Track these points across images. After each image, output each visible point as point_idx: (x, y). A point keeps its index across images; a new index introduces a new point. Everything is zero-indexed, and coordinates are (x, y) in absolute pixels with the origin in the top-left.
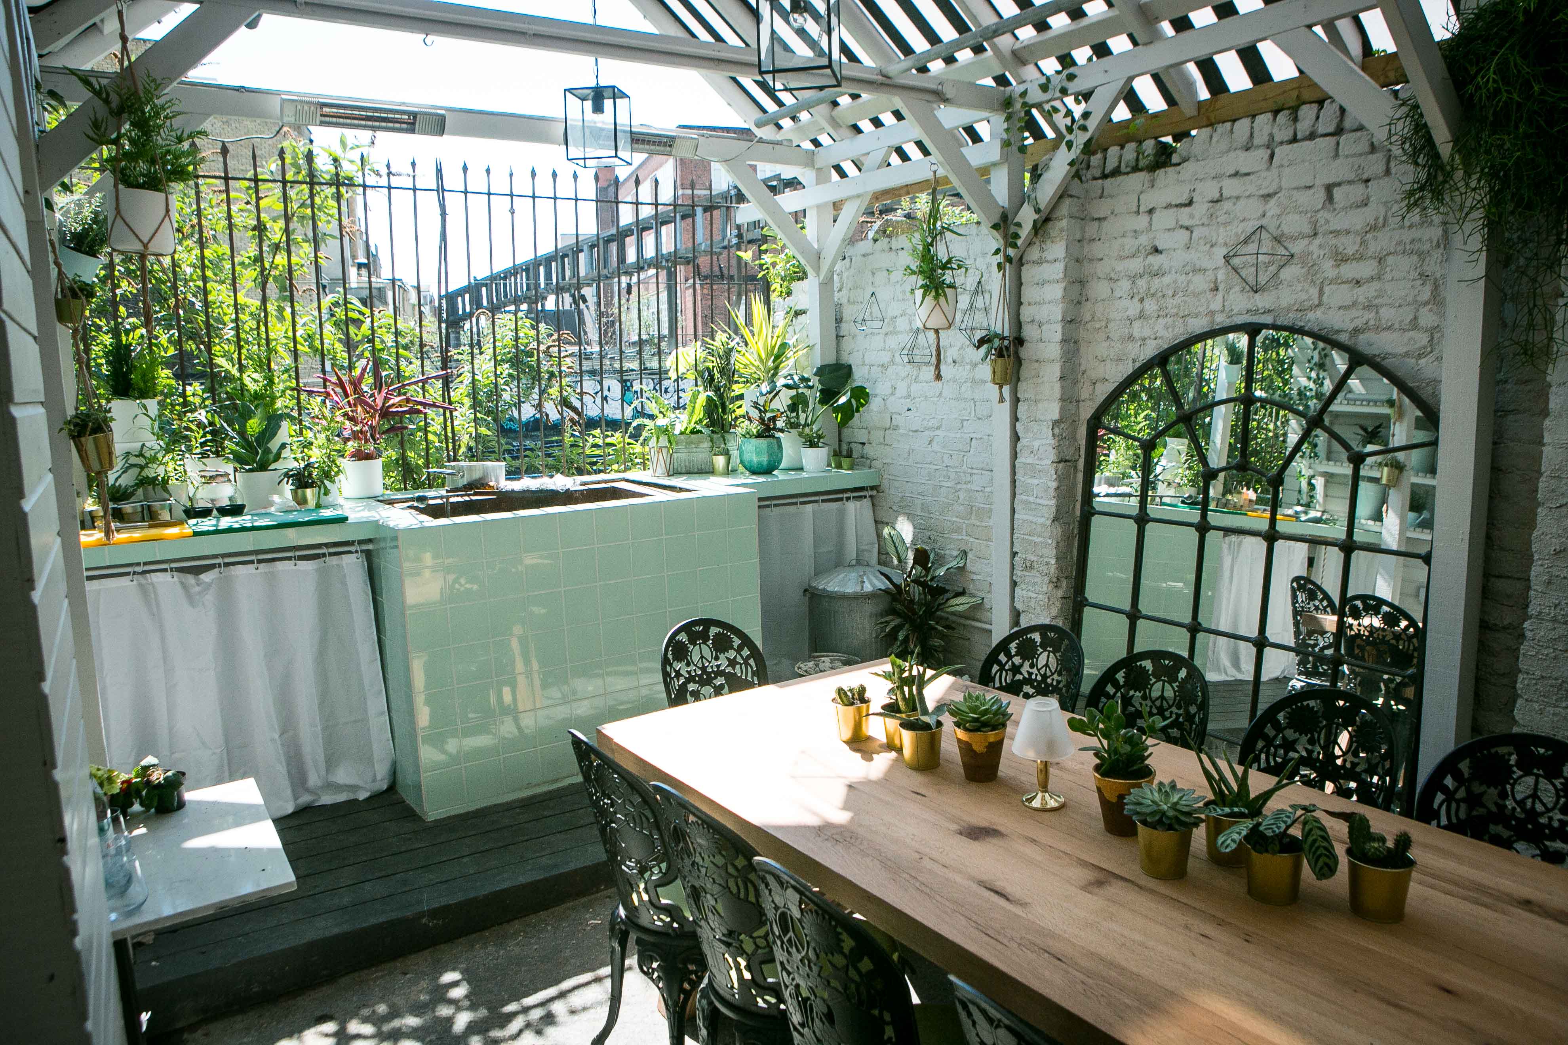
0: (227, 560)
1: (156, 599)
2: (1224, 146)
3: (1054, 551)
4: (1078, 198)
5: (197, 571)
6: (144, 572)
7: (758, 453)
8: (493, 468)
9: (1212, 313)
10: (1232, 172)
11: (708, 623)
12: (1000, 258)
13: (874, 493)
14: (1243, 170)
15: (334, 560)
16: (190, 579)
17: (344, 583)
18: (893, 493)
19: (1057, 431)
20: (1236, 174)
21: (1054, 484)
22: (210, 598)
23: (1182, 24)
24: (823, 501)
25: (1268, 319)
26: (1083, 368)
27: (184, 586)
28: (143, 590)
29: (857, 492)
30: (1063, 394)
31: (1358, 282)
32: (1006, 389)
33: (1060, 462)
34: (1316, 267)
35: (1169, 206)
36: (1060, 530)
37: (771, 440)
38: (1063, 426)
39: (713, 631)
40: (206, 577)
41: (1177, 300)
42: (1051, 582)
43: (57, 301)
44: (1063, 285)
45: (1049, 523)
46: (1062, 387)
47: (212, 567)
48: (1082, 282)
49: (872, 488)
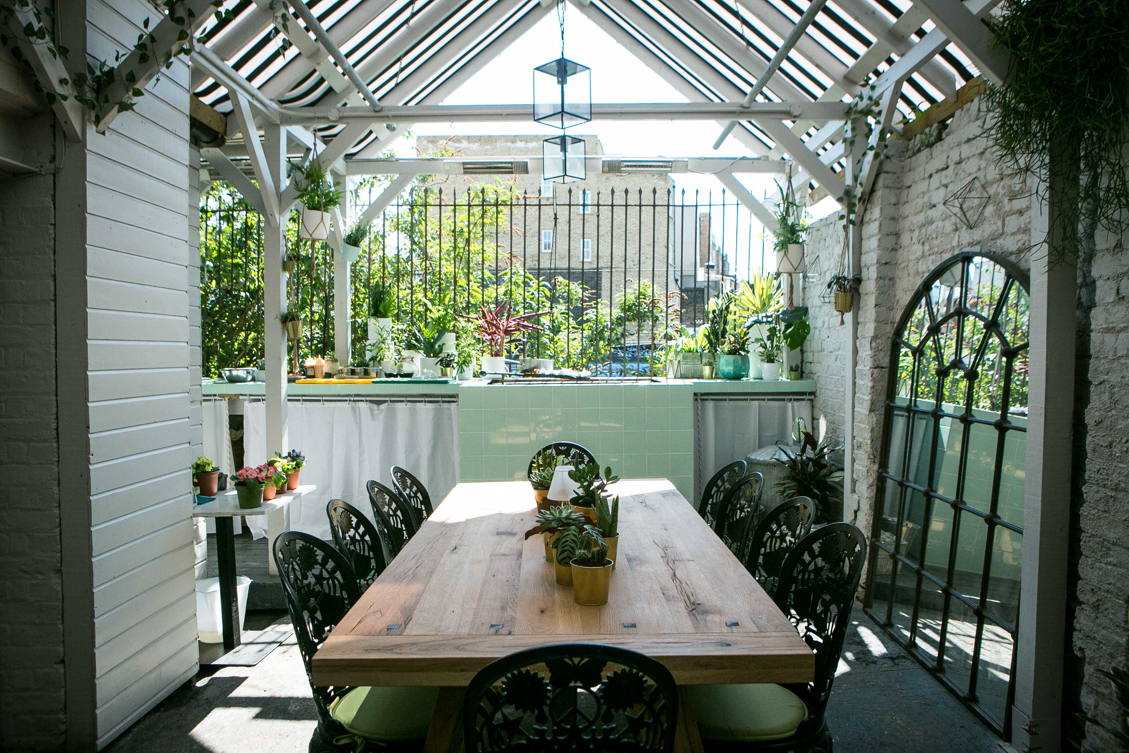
0: (392, 399)
1: (360, 415)
2: (966, 120)
3: (870, 434)
4: (894, 173)
5: (379, 403)
6: (354, 401)
7: (727, 365)
8: (543, 362)
9: (953, 248)
10: (966, 139)
11: (570, 446)
12: (844, 222)
13: (812, 397)
14: (971, 137)
15: (446, 405)
16: (375, 406)
17: (450, 419)
18: (821, 397)
19: (874, 344)
20: (969, 140)
21: (870, 384)
22: (381, 417)
23: (921, 33)
24: (769, 400)
25: (977, 249)
26: (897, 298)
27: (371, 410)
28: (353, 409)
29: (798, 395)
30: (877, 316)
31: (1021, 212)
32: (848, 317)
33: (876, 368)
34: (1000, 204)
35: (937, 172)
36: (875, 419)
37: (737, 356)
38: (879, 341)
39: (573, 451)
40: (383, 406)
41: (939, 240)
42: (869, 458)
43: (284, 262)
44: (878, 237)
45: (867, 413)
46: (876, 312)
47: (386, 401)
48: (897, 235)
49: (811, 394)
